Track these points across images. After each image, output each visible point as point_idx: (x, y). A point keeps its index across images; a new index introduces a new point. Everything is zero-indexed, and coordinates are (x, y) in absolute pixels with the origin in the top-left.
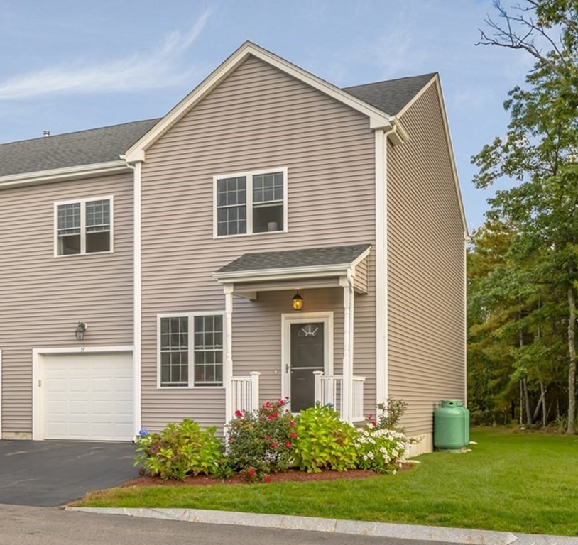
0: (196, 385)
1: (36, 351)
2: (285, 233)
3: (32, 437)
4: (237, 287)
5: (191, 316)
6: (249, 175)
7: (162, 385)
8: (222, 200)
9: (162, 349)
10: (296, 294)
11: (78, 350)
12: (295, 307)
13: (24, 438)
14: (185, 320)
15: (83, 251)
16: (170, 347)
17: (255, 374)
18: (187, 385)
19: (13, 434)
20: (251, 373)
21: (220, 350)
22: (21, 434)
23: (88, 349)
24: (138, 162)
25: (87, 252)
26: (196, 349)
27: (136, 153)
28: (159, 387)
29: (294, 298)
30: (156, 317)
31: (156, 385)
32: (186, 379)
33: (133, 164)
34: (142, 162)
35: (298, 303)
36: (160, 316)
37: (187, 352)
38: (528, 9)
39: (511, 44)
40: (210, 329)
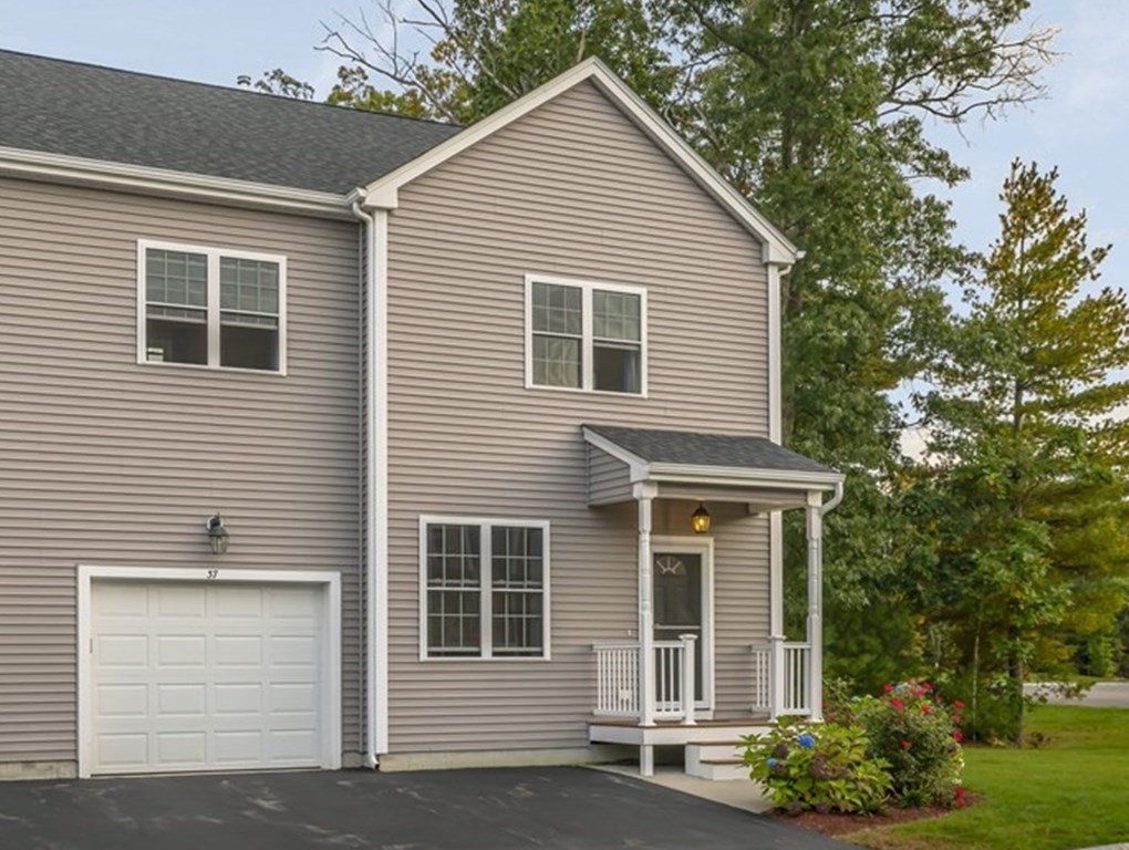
0: (495, 654)
1: (86, 572)
2: (642, 399)
3: (77, 771)
4: (665, 489)
5: (486, 524)
6: (588, 287)
7: (431, 654)
8: (539, 320)
9: (429, 585)
10: (697, 507)
11: (201, 574)
12: (697, 528)
13: (48, 776)
14: (474, 532)
15: (214, 362)
16: (445, 581)
17: (691, 639)
18: (478, 654)
19: (18, 768)
20: (681, 637)
21: (539, 591)
22: (39, 765)
23: (224, 574)
24: (381, 209)
25: (222, 365)
26: (494, 586)
27: (383, 192)
28: (424, 657)
29: (695, 515)
30: (418, 521)
31: (418, 655)
32: (477, 643)
33: (371, 211)
34: (389, 211)
35: (702, 522)
36: (425, 519)
37: (479, 593)
38: (405, 21)
39: (392, 73)
40: (519, 551)
